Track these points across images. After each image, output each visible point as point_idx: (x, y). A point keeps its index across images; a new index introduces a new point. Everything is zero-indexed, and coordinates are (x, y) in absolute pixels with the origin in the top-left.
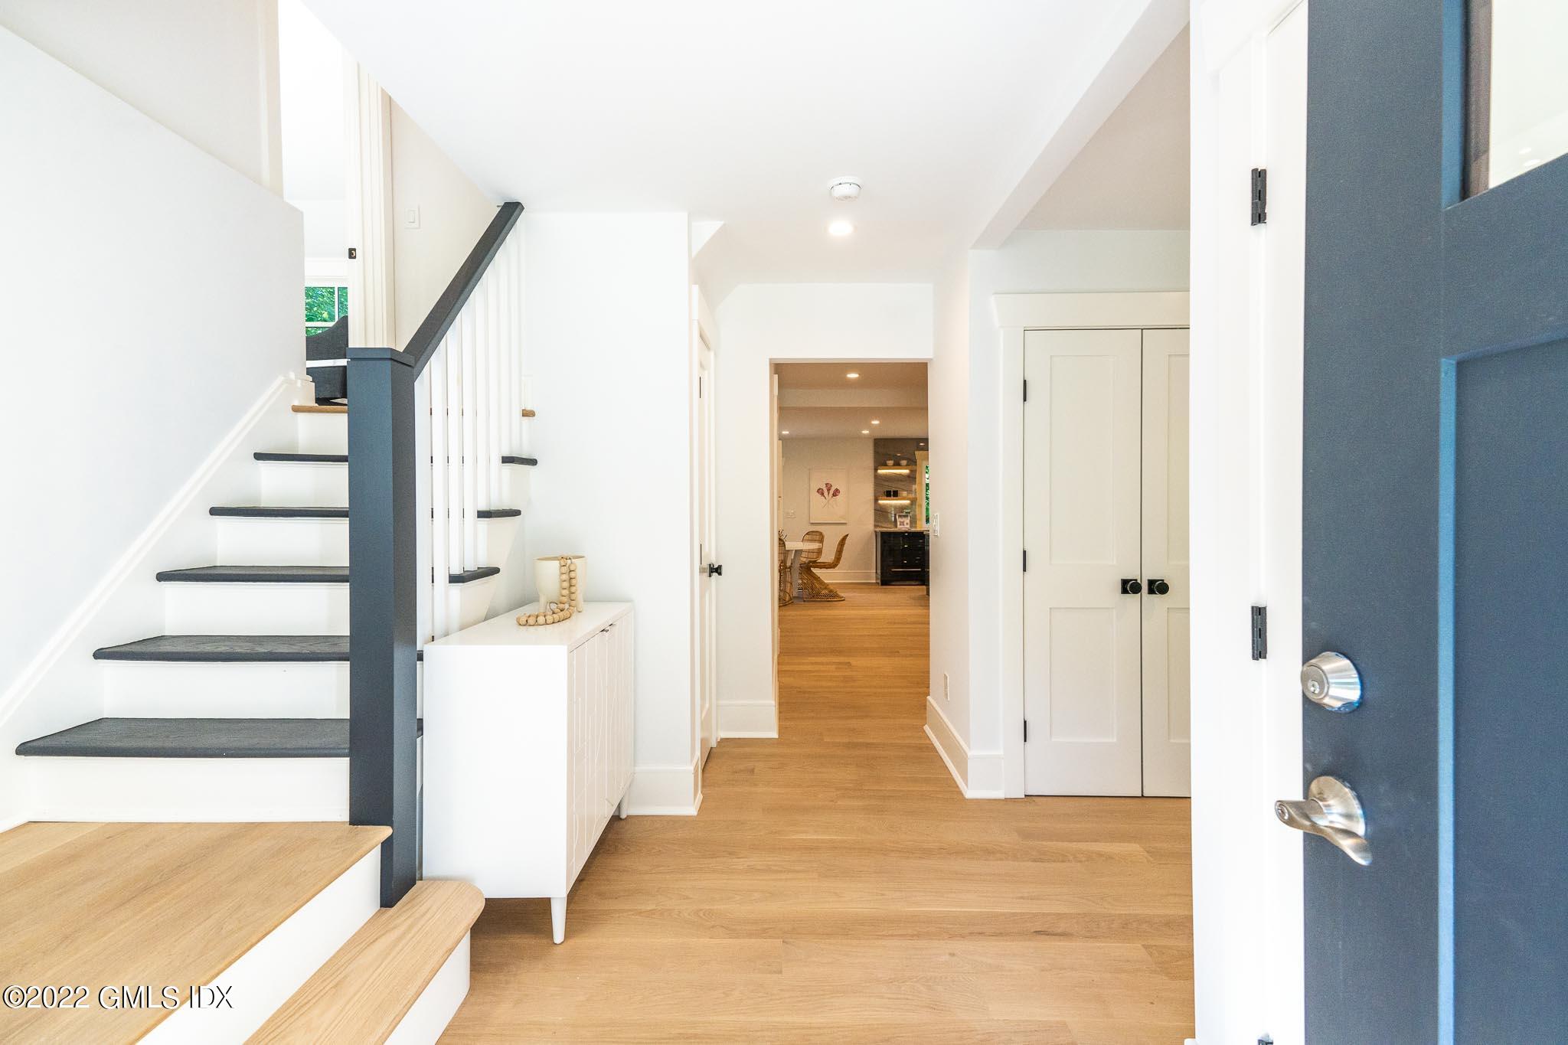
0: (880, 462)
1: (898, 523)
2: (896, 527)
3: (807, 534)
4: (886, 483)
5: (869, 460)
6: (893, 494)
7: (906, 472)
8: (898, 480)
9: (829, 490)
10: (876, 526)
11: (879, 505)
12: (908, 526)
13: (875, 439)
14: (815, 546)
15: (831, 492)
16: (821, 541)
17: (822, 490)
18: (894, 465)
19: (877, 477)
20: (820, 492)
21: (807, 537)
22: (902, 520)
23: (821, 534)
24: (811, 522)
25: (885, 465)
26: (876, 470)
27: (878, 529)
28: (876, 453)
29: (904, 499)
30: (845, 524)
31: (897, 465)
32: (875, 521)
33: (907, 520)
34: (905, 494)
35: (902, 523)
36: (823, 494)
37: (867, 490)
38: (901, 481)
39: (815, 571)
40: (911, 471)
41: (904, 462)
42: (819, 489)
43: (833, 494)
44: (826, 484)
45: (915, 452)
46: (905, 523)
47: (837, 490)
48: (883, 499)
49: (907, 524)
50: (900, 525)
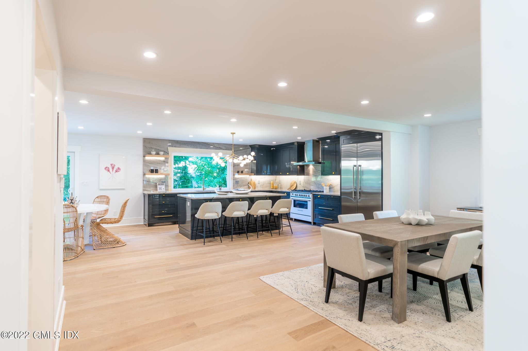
0: (147, 152)
1: (158, 188)
2: (157, 190)
3: (97, 197)
4: (150, 165)
5: (140, 151)
6: (155, 172)
7: (162, 159)
8: (158, 163)
9: (113, 168)
10: (144, 190)
11: (146, 178)
12: (164, 190)
13: (144, 139)
14: (103, 207)
15: (115, 169)
16: (108, 203)
17: (108, 168)
18: (155, 154)
19: (144, 161)
20: (107, 169)
21: (97, 200)
22: (160, 187)
23: (108, 197)
24: (100, 188)
25: (150, 154)
26: (144, 156)
27: (146, 192)
28: (145, 147)
29: (162, 174)
30: (124, 189)
31: (158, 154)
32: (143, 187)
33: (163, 187)
34: (162, 171)
35: (160, 189)
36: (109, 171)
37: (139, 168)
38: (160, 164)
39: (104, 226)
40: (166, 158)
41: (162, 153)
42: (106, 167)
43: (116, 171)
44: (111, 164)
45: (168, 147)
46: (162, 188)
47: (119, 168)
48: (148, 174)
49: (163, 189)
50: (159, 189)
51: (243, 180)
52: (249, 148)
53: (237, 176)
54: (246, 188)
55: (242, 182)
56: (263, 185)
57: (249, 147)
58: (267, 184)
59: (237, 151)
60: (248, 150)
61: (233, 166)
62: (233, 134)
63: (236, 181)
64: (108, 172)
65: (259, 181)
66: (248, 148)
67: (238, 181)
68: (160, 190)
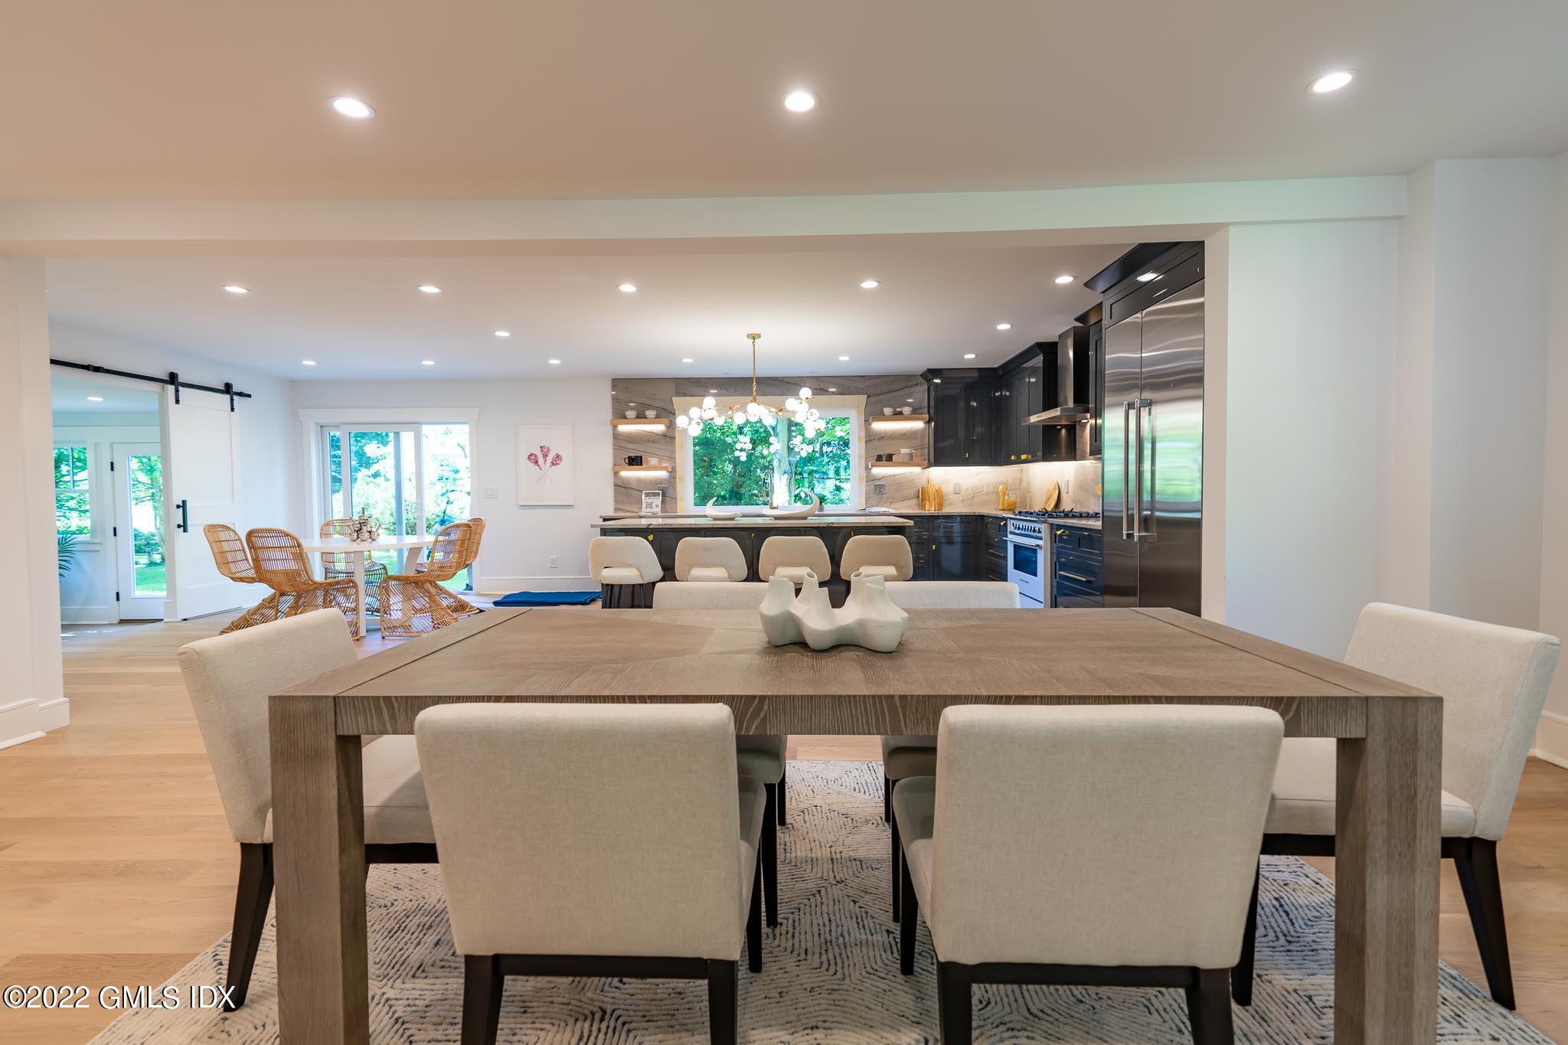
0: (620, 416)
1: (645, 505)
2: (641, 509)
4: (631, 446)
5: (607, 412)
6: (635, 461)
7: (659, 428)
8: (648, 441)
9: (545, 456)
10: (616, 509)
11: (621, 478)
13: (614, 380)
15: (549, 459)
17: (536, 456)
18: (636, 417)
19: (616, 436)
20: (533, 459)
22: (650, 501)
24: (520, 504)
26: (615, 426)
28: (614, 399)
29: (655, 468)
30: (571, 506)
31: (641, 417)
32: (616, 501)
33: (657, 501)
34: (654, 461)
35: (650, 505)
36: (536, 462)
37: (604, 455)
38: (653, 442)
40: (666, 428)
41: (651, 414)
42: (531, 455)
43: (553, 464)
44: (541, 447)
45: (673, 398)
46: (654, 505)
47: (558, 456)
48: (625, 470)
49: (657, 506)
50: (647, 508)
51: (898, 483)
52: (921, 384)
53: (879, 471)
54: (911, 506)
55: (897, 488)
56: (973, 498)
57: (921, 380)
58: (988, 494)
59: (878, 395)
60: (919, 388)
61: (866, 442)
62: (754, 337)
63: (876, 485)
64: (536, 467)
65: (957, 486)
66: (917, 384)
67: (883, 485)
68: (649, 510)
